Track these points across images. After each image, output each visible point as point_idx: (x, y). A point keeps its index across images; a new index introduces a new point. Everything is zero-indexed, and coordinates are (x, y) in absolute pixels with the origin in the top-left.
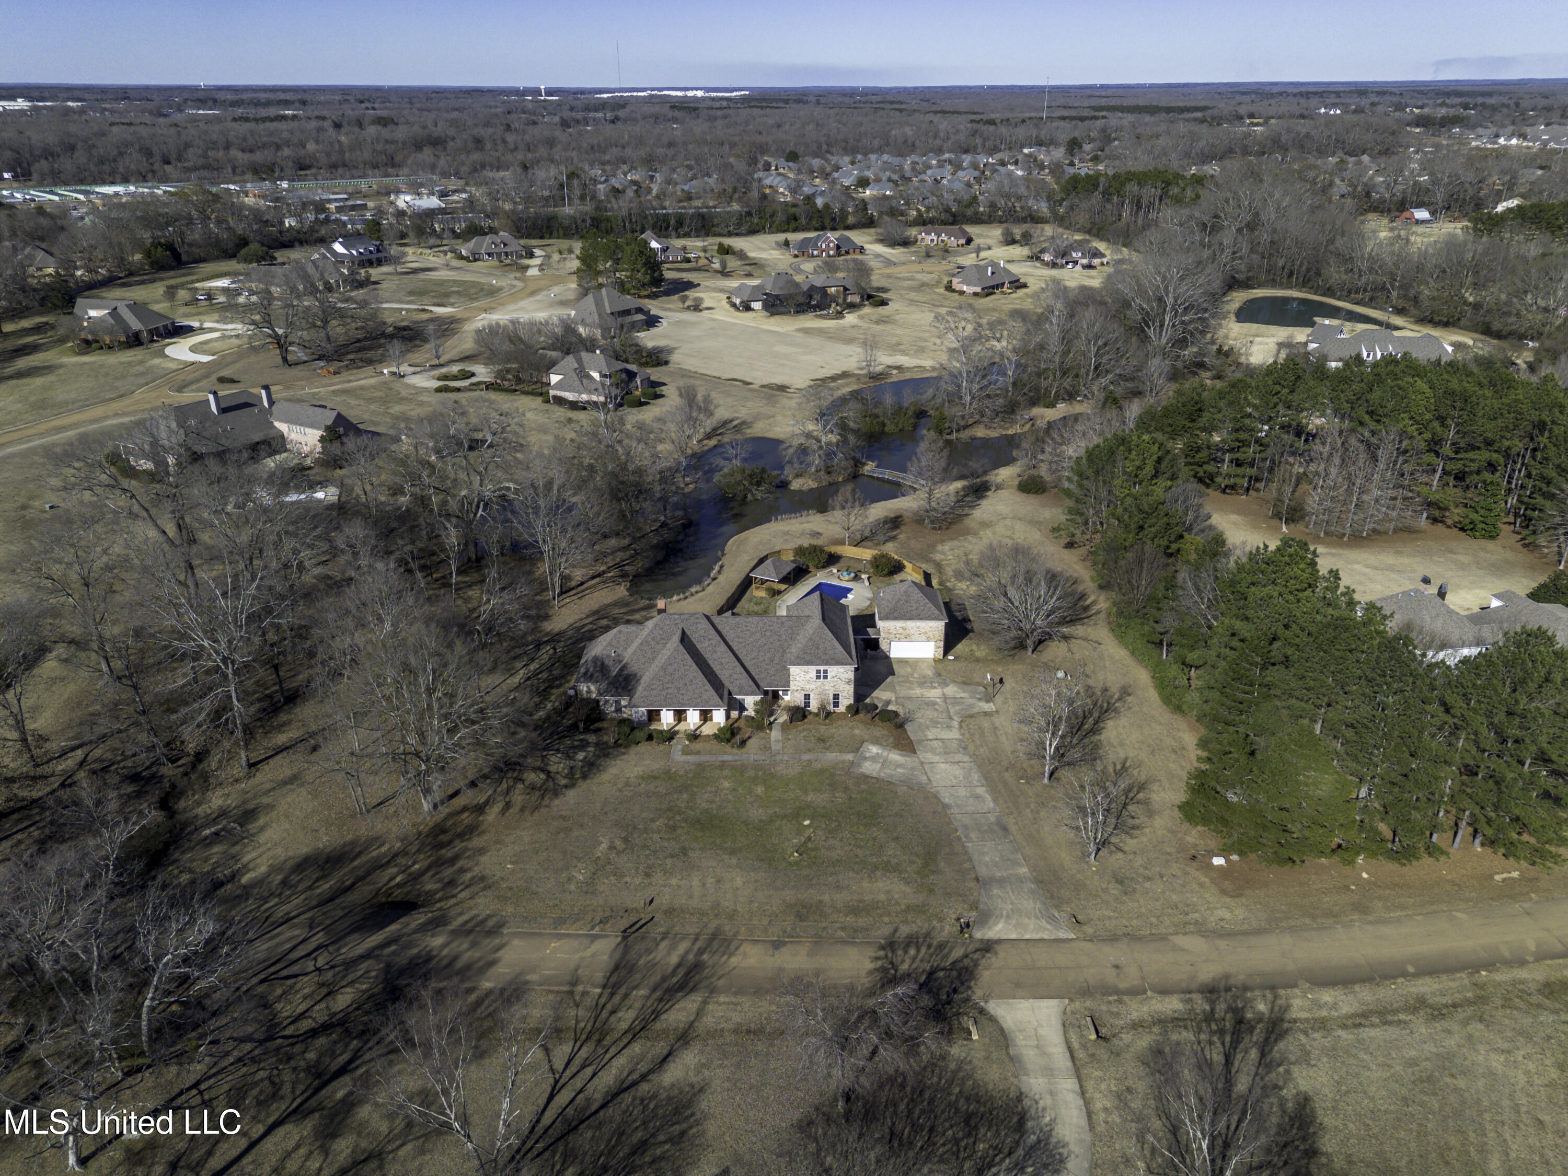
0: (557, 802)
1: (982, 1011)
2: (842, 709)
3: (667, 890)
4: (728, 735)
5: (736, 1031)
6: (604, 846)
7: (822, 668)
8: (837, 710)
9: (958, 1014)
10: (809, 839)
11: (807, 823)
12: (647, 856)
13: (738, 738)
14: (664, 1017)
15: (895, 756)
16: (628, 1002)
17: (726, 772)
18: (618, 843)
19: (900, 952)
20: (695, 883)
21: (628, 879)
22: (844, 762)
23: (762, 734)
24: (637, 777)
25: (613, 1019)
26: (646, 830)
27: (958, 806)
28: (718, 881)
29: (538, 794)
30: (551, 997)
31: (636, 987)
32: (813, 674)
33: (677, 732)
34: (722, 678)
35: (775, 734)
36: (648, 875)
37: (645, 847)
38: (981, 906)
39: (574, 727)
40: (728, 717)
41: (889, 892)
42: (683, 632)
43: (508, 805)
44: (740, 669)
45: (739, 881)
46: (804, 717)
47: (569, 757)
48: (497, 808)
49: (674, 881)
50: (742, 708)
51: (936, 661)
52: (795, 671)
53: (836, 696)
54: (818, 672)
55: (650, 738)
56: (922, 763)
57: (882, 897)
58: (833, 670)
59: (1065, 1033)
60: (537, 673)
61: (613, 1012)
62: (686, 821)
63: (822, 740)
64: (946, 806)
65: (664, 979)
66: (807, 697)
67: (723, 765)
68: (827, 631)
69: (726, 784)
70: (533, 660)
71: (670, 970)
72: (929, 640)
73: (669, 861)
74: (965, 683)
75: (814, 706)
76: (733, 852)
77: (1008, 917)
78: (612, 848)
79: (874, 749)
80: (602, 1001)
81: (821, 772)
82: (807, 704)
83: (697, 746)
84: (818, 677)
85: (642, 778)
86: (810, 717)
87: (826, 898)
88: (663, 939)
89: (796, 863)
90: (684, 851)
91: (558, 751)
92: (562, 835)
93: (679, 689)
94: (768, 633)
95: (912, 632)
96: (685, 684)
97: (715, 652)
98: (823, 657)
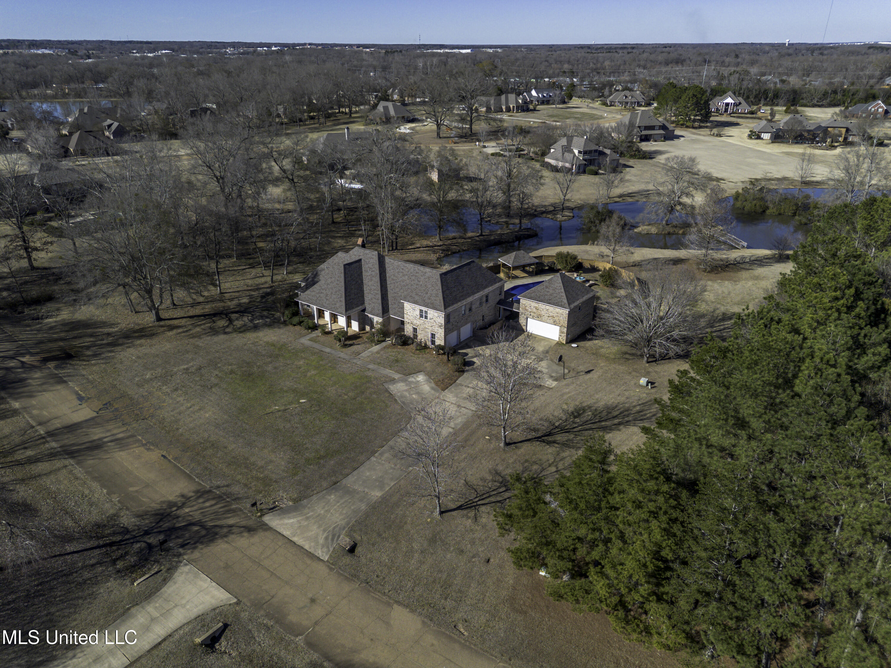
0: (209, 338)
1: (172, 569)
2: (436, 346)
6: (186, 366)
7: (424, 309)
8: (433, 347)
9: (155, 562)
10: (287, 410)
11: (303, 401)
12: (193, 381)
14: (38, 464)
15: (427, 387)
16: (40, 447)
17: (313, 357)
18: (194, 368)
19: (202, 500)
20: (188, 405)
21: (164, 387)
22: (388, 378)
23: (369, 345)
24: (265, 342)
25: (21, 451)
26: (218, 368)
28: (199, 409)
29: (209, 331)
30: (23, 425)
31: (57, 441)
32: (418, 313)
33: (323, 328)
34: (366, 299)
35: (376, 348)
36: (176, 390)
37: (202, 376)
38: (304, 502)
41: (271, 462)
44: (379, 296)
45: (208, 414)
46: (410, 344)
47: (252, 320)
48: (181, 331)
51: (559, 344)
52: (408, 306)
53: (433, 336)
54: (421, 311)
55: (301, 324)
56: (437, 398)
57: (262, 463)
58: (432, 313)
59: (186, 624)
61: (26, 448)
62: (245, 372)
63: (397, 361)
64: (403, 429)
65: (75, 444)
66: (415, 330)
69: (301, 363)
71: (84, 441)
72: (555, 323)
73: (198, 388)
75: (419, 339)
76: (235, 398)
77: (307, 518)
78: (187, 369)
79: (420, 378)
80: (33, 439)
81: (365, 378)
82: (415, 336)
83: (324, 338)
84: (421, 316)
85: (267, 343)
87: (232, 446)
90: (214, 386)
91: (254, 315)
93: (327, 295)
94: (413, 278)
95: (543, 313)
96: (332, 293)
97: (371, 280)
98: (427, 301)
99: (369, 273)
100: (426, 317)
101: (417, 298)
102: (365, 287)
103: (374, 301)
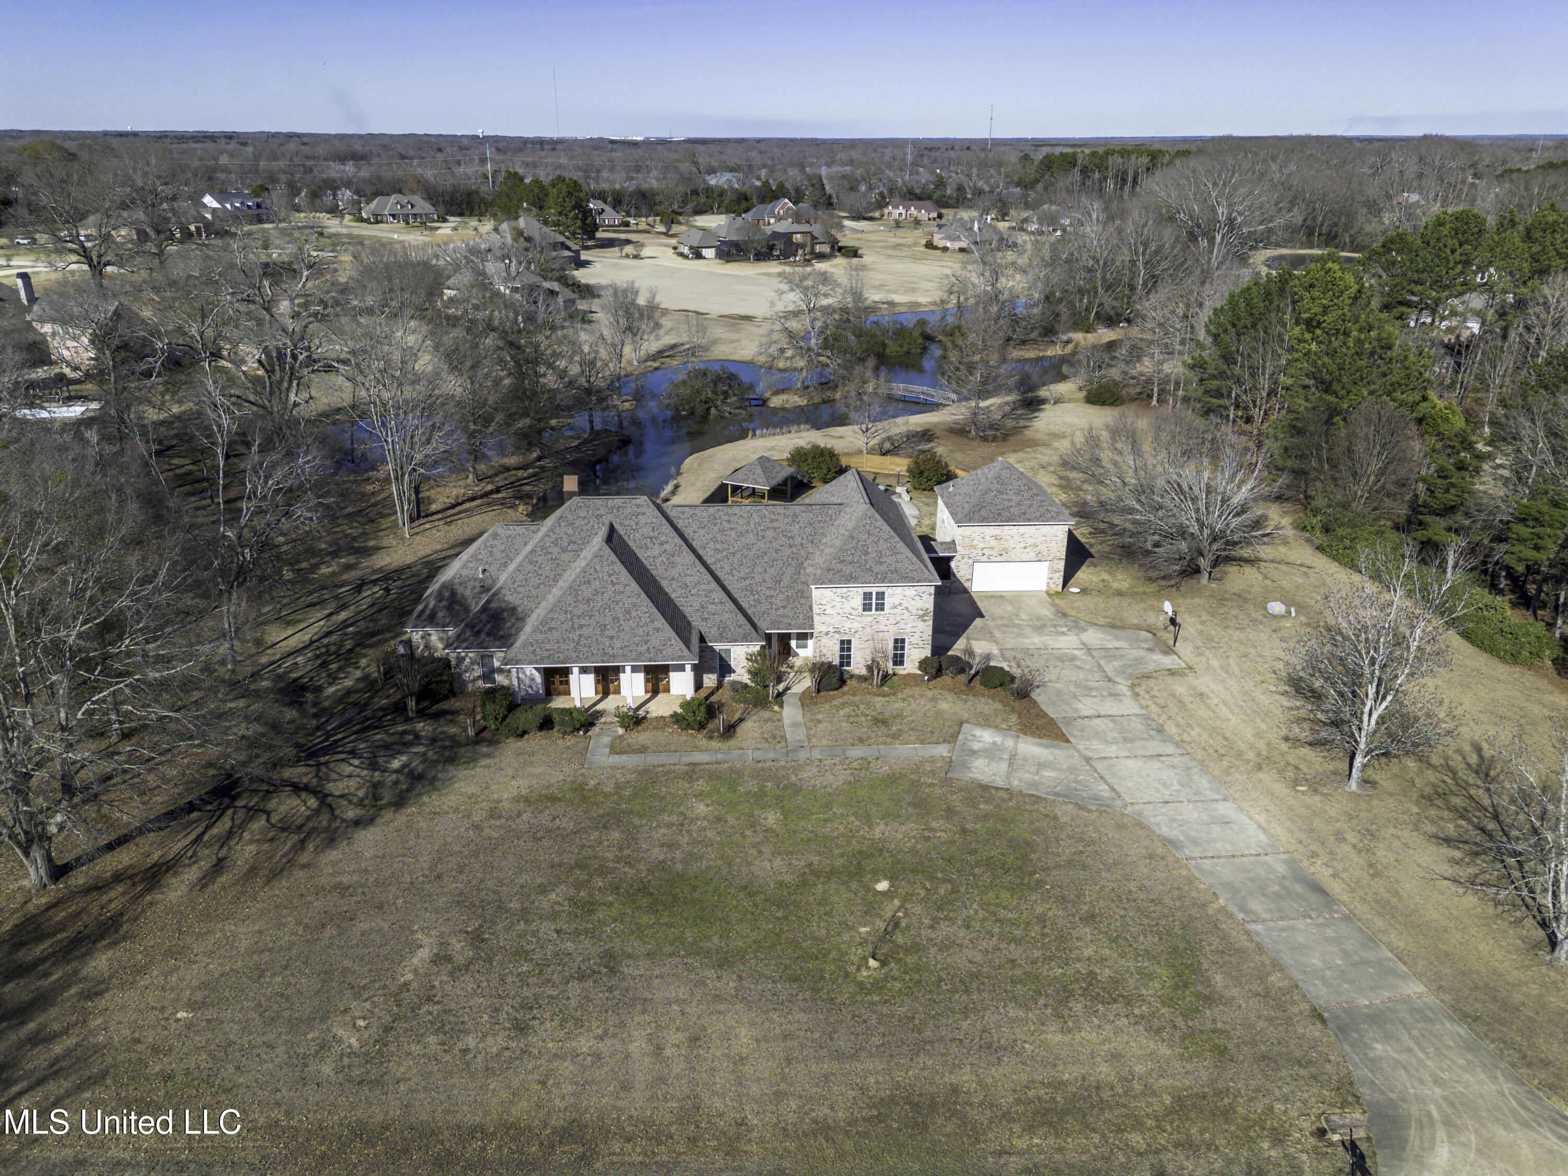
0: (333, 855)
2: (910, 666)
3: (567, 1067)
4: (701, 715)
6: (424, 954)
7: (874, 589)
8: (901, 670)
10: (895, 923)
11: (883, 886)
12: (523, 979)
13: (720, 722)
15: (1029, 747)
17: (701, 785)
18: (459, 948)
20: (638, 1045)
21: (471, 1041)
22: (932, 760)
23: (766, 714)
24: (517, 800)
26: (524, 914)
27: (1195, 842)
28: (695, 1039)
29: (295, 838)
32: (858, 601)
33: (600, 714)
34: (687, 611)
35: (790, 713)
36: (521, 1028)
37: (521, 954)
39: (399, 708)
40: (698, 685)
41: (1116, 1057)
42: (612, 529)
43: (219, 866)
44: (720, 595)
45: (744, 1036)
46: (843, 682)
47: (373, 765)
48: (192, 874)
49: (584, 1044)
50: (725, 668)
51: (1054, 594)
52: (821, 596)
53: (899, 643)
54: (868, 596)
55: (547, 724)
56: (1088, 760)
57: (1104, 1071)
58: (895, 595)
60: (345, 624)
62: (616, 889)
63: (881, 721)
64: (1168, 843)
66: (846, 645)
67: (692, 772)
68: (881, 523)
69: (701, 808)
70: (344, 607)
72: (1039, 557)
73: (575, 988)
74: (1114, 627)
75: (858, 665)
76: (724, 962)
78: (441, 958)
79: (986, 737)
81: (892, 779)
82: (845, 659)
83: (640, 737)
84: (867, 607)
85: (527, 800)
86: (851, 683)
87: (965, 1078)
89: (877, 985)
90: (611, 961)
91: (353, 753)
92: (330, 931)
93: (603, 628)
94: (770, 534)
95: (1012, 543)
96: (616, 619)
97: (673, 565)
98: (876, 569)
99: (657, 550)
100: (880, 607)
101: (847, 570)
102: (664, 584)
103: (712, 608)
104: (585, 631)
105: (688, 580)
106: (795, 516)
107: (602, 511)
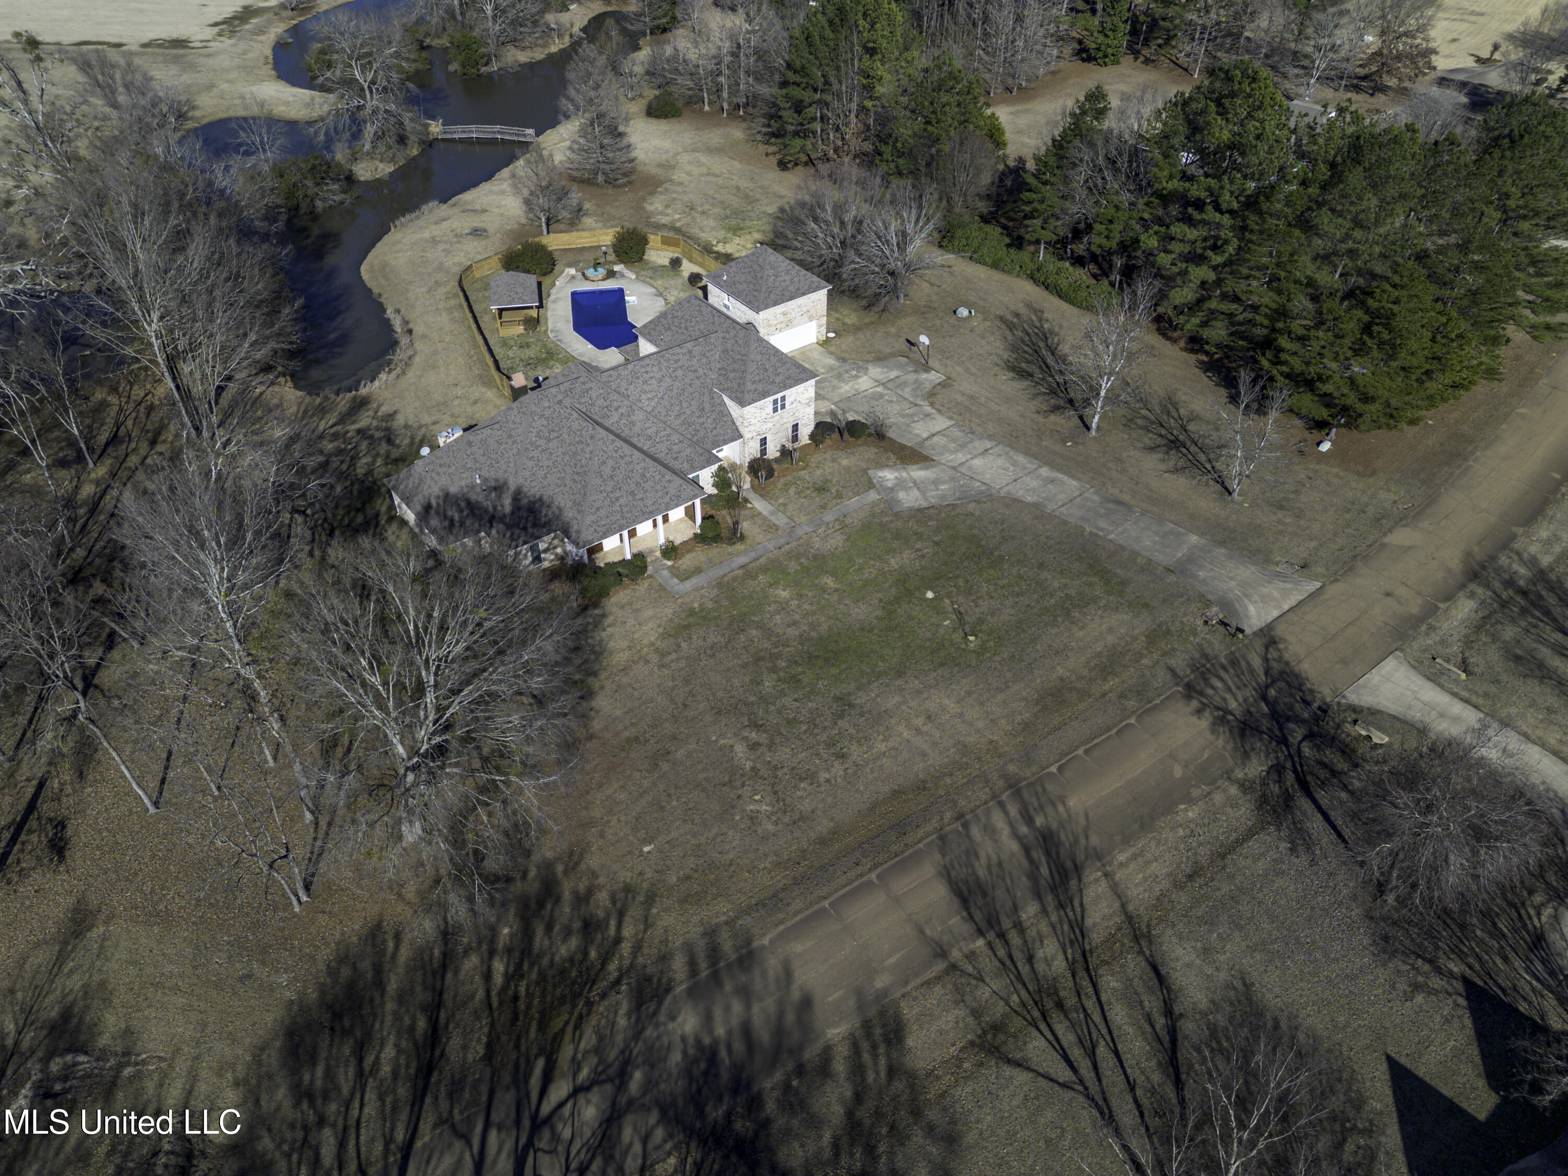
1: (1354, 709)
2: (802, 442)
5: (1178, 885)
6: (740, 749)
7: (779, 396)
8: (797, 445)
9: (1338, 726)
10: (958, 612)
11: (930, 595)
12: (810, 733)
13: (726, 531)
14: (1089, 922)
15: (918, 473)
16: (1032, 933)
17: (763, 579)
18: (753, 736)
19: (1210, 692)
22: (874, 504)
23: (746, 512)
24: (663, 638)
25: (1041, 967)
26: (764, 700)
27: (1048, 500)
28: (930, 718)
30: (938, 989)
31: (1016, 908)
32: (769, 409)
33: (644, 556)
35: (761, 505)
36: (841, 756)
37: (792, 722)
38: (1210, 597)
42: (579, 411)
45: (951, 704)
46: (769, 468)
49: (881, 746)
51: (822, 344)
52: (739, 413)
53: (795, 427)
54: (775, 402)
55: (618, 579)
56: (954, 468)
58: (792, 394)
59: (1442, 687)
61: (1030, 959)
62: (796, 663)
63: (821, 489)
64: (1036, 505)
65: (1033, 876)
66: (764, 442)
67: (748, 572)
68: (764, 343)
69: (782, 593)
71: (1025, 863)
72: (811, 319)
73: (843, 724)
74: (881, 360)
75: (773, 451)
76: (899, 673)
77: (1244, 595)
78: (753, 746)
79: (888, 475)
80: (1001, 952)
81: (867, 527)
82: (763, 451)
83: (687, 561)
84: (775, 410)
85: (670, 635)
86: (777, 467)
87: (1061, 671)
88: (966, 825)
89: (984, 648)
90: (844, 704)
92: (665, 766)
93: (633, 494)
95: (793, 313)
96: (638, 484)
97: (633, 423)
98: (778, 380)
99: (616, 417)
100: (783, 407)
101: (760, 387)
103: (676, 448)
104: (622, 501)
105: (649, 432)
106: (690, 352)
107: (560, 397)
